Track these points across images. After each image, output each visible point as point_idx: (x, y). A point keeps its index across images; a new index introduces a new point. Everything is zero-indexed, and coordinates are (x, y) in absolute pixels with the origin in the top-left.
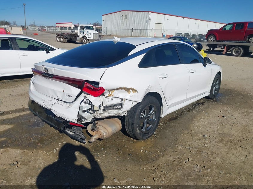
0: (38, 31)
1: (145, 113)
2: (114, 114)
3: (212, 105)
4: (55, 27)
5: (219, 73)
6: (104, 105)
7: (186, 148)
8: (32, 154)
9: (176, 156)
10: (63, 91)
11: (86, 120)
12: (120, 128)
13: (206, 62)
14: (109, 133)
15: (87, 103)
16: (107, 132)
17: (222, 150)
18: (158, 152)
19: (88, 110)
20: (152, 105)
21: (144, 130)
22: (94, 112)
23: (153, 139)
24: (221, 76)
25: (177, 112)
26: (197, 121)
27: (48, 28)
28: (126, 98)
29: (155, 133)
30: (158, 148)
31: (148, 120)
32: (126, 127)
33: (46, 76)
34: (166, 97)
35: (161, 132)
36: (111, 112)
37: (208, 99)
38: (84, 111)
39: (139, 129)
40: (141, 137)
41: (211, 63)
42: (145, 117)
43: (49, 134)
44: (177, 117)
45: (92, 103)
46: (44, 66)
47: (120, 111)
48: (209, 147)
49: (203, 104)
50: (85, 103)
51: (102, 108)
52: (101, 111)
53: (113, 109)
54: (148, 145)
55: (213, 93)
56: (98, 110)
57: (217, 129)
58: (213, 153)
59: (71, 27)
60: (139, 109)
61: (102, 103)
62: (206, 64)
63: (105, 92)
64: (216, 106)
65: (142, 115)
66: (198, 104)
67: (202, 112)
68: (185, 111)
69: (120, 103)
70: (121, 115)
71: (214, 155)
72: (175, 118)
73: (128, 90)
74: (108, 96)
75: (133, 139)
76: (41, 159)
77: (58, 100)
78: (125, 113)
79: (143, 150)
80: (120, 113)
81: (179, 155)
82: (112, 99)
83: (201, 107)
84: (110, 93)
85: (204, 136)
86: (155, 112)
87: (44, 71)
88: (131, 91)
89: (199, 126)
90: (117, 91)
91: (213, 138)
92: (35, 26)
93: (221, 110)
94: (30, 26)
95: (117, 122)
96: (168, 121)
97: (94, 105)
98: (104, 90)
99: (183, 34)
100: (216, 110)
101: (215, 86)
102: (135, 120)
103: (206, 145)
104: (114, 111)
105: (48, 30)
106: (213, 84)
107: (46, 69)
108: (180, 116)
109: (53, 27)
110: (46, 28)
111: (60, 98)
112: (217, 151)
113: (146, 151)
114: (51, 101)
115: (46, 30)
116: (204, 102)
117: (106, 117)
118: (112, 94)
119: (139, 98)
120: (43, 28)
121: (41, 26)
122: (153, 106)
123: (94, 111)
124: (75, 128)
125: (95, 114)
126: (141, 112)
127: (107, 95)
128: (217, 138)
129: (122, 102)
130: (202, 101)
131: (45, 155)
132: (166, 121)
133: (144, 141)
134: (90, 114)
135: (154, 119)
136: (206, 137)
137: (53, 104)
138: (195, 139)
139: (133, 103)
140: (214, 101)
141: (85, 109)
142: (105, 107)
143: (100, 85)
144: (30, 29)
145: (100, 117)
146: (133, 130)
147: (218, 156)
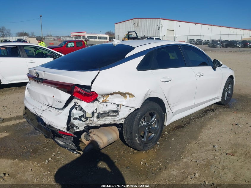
0: (54, 40)
1: (146, 120)
2: (110, 122)
3: (224, 111)
4: (70, 37)
5: (231, 77)
6: (98, 112)
7: (193, 161)
8: (23, 165)
9: (180, 170)
10: (53, 97)
11: (78, 128)
12: (118, 137)
13: (215, 64)
14: (103, 143)
15: (79, 110)
16: (102, 142)
17: (235, 164)
18: (160, 165)
19: (80, 117)
20: (153, 111)
21: (144, 140)
22: (87, 120)
23: (156, 150)
24: (234, 80)
25: (185, 119)
26: (207, 129)
27: (63, 38)
28: (122, 104)
29: (158, 143)
30: (160, 160)
31: (149, 128)
32: (124, 137)
33: (37, 81)
34: (170, 103)
35: (165, 142)
36: (106, 120)
37: (219, 106)
38: (76, 119)
39: (138, 139)
40: (141, 147)
41: (220, 65)
42: (146, 125)
43: (45, 142)
44: (184, 125)
45: (83, 110)
46: (35, 70)
47: (116, 118)
48: (219, 160)
49: (214, 111)
50: (76, 110)
51: (96, 115)
52: (95, 119)
53: (108, 116)
54: (149, 156)
55: (225, 99)
56: (91, 118)
57: (229, 138)
58: (224, 168)
59: (85, 36)
60: (138, 116)
61: (96, 109)
62: (216, 67)
63: (98, 97)
64: (229, 113)
65: (143, 123)
66: (208, 110)
67: (212, 119)
68: (193, 118)
69: (116, 109)
70: (117, 123)
71: (226, 170)
72: (183, 126)
73: (124, 95)
74: (102, 102)
75: (133, 150)
76: (30, 171)
77: (48, 107)
78: (122, 120)
79: (143, 162)
80: (116, 121)
81: (184, 169)
82: (107, 105)
83: (212, 114)
84: (105, 98)
85: (214, 146)
86: (158, 120)
87: (35, 75)
88: (128, 96)
89: (209, 135)
90: (112, 96)
91: (224, 149)
92: (52, 36)
93: (235, 118)
94: (47, 36)
95: (114, 131)
96: (174, 129)
97: (86, 112)
98: (97, 95)
99: (195, 40)
100: (229, 117)
101: (227, 91)
102: (134, 128)
103: (216, 158)
104: (109, 118)
105: (63, 40)
106: (225, 88)
107: (37, 73)
108: (188, 124)
109: (68, 36)
110: (62, 38)
111: (51, 104)
112: (229, 165)
113: (147, 164)
114: (41, 107)
115: (62, 39)
116: (215, 108)
117: (101, 125)
118: (107, 100)
119: (137, 103)
120: (59, 38)
121: (57, 36)
122: (155, 113)
123: (87, 118)
124: (65, 137)
125: (88, 122)
126: (140, 120)
127: (101, 100)
128: (229, 149)
129: (118, 108)
130: (213, 108)
131: (36, 166)
132: (173, 129)
133: (146, 152)
134: (82, 122)
135: (157, 128)
136: (216, 148)
137: (43, 111)
138: (203, 150)
139: (130, 110)
140: (226, 107)
141: (77, 117)
142: (99, 114)
143: (92, 90)
144: (47, 39)
145: (93, 125)
146: (132, 139)
147: (230, 172)
